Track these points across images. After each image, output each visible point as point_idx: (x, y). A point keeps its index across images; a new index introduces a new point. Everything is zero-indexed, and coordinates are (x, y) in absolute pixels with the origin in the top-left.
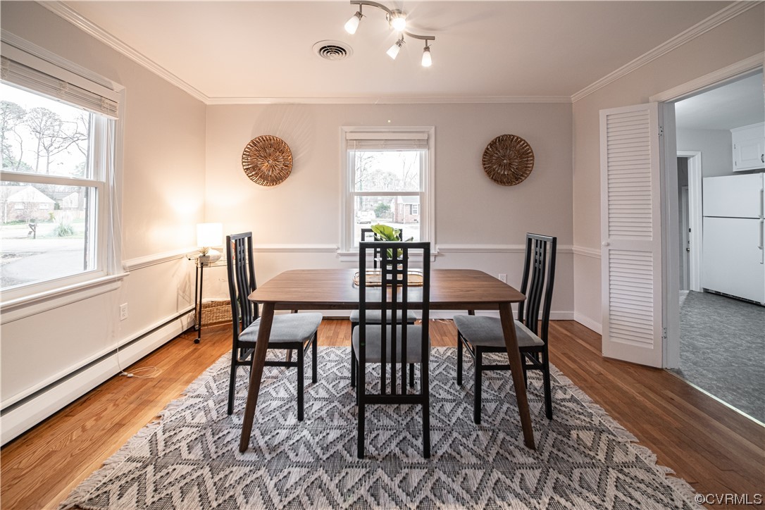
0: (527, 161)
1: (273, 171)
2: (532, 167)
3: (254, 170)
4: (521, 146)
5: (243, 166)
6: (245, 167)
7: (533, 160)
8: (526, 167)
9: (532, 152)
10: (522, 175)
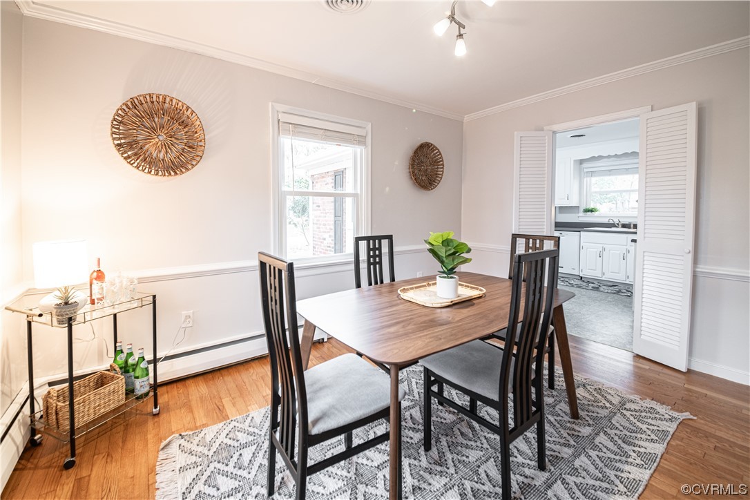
0: (437, 168)
1: (167, 152)
2: (442, 175)
3: (131, 149)
4: (434, 154)
5: (114, 139)
6: (116, 142)
7: (443, 168)
8: (437, 174)
9: (442, 161)
10: (434, 181)
